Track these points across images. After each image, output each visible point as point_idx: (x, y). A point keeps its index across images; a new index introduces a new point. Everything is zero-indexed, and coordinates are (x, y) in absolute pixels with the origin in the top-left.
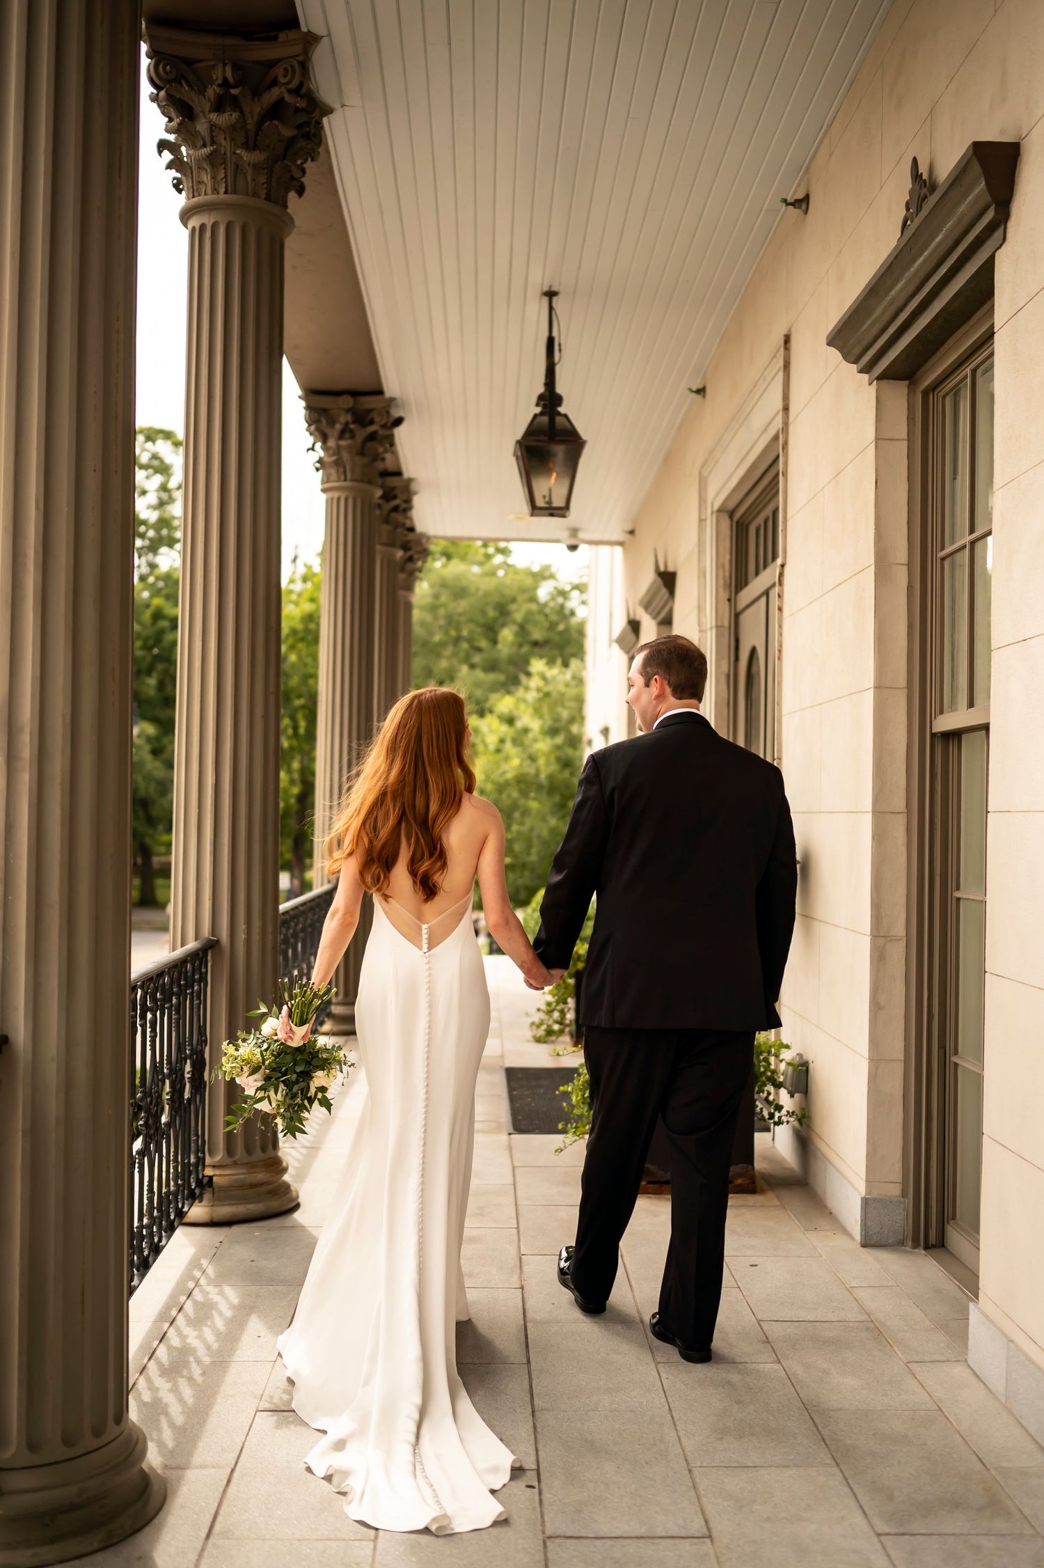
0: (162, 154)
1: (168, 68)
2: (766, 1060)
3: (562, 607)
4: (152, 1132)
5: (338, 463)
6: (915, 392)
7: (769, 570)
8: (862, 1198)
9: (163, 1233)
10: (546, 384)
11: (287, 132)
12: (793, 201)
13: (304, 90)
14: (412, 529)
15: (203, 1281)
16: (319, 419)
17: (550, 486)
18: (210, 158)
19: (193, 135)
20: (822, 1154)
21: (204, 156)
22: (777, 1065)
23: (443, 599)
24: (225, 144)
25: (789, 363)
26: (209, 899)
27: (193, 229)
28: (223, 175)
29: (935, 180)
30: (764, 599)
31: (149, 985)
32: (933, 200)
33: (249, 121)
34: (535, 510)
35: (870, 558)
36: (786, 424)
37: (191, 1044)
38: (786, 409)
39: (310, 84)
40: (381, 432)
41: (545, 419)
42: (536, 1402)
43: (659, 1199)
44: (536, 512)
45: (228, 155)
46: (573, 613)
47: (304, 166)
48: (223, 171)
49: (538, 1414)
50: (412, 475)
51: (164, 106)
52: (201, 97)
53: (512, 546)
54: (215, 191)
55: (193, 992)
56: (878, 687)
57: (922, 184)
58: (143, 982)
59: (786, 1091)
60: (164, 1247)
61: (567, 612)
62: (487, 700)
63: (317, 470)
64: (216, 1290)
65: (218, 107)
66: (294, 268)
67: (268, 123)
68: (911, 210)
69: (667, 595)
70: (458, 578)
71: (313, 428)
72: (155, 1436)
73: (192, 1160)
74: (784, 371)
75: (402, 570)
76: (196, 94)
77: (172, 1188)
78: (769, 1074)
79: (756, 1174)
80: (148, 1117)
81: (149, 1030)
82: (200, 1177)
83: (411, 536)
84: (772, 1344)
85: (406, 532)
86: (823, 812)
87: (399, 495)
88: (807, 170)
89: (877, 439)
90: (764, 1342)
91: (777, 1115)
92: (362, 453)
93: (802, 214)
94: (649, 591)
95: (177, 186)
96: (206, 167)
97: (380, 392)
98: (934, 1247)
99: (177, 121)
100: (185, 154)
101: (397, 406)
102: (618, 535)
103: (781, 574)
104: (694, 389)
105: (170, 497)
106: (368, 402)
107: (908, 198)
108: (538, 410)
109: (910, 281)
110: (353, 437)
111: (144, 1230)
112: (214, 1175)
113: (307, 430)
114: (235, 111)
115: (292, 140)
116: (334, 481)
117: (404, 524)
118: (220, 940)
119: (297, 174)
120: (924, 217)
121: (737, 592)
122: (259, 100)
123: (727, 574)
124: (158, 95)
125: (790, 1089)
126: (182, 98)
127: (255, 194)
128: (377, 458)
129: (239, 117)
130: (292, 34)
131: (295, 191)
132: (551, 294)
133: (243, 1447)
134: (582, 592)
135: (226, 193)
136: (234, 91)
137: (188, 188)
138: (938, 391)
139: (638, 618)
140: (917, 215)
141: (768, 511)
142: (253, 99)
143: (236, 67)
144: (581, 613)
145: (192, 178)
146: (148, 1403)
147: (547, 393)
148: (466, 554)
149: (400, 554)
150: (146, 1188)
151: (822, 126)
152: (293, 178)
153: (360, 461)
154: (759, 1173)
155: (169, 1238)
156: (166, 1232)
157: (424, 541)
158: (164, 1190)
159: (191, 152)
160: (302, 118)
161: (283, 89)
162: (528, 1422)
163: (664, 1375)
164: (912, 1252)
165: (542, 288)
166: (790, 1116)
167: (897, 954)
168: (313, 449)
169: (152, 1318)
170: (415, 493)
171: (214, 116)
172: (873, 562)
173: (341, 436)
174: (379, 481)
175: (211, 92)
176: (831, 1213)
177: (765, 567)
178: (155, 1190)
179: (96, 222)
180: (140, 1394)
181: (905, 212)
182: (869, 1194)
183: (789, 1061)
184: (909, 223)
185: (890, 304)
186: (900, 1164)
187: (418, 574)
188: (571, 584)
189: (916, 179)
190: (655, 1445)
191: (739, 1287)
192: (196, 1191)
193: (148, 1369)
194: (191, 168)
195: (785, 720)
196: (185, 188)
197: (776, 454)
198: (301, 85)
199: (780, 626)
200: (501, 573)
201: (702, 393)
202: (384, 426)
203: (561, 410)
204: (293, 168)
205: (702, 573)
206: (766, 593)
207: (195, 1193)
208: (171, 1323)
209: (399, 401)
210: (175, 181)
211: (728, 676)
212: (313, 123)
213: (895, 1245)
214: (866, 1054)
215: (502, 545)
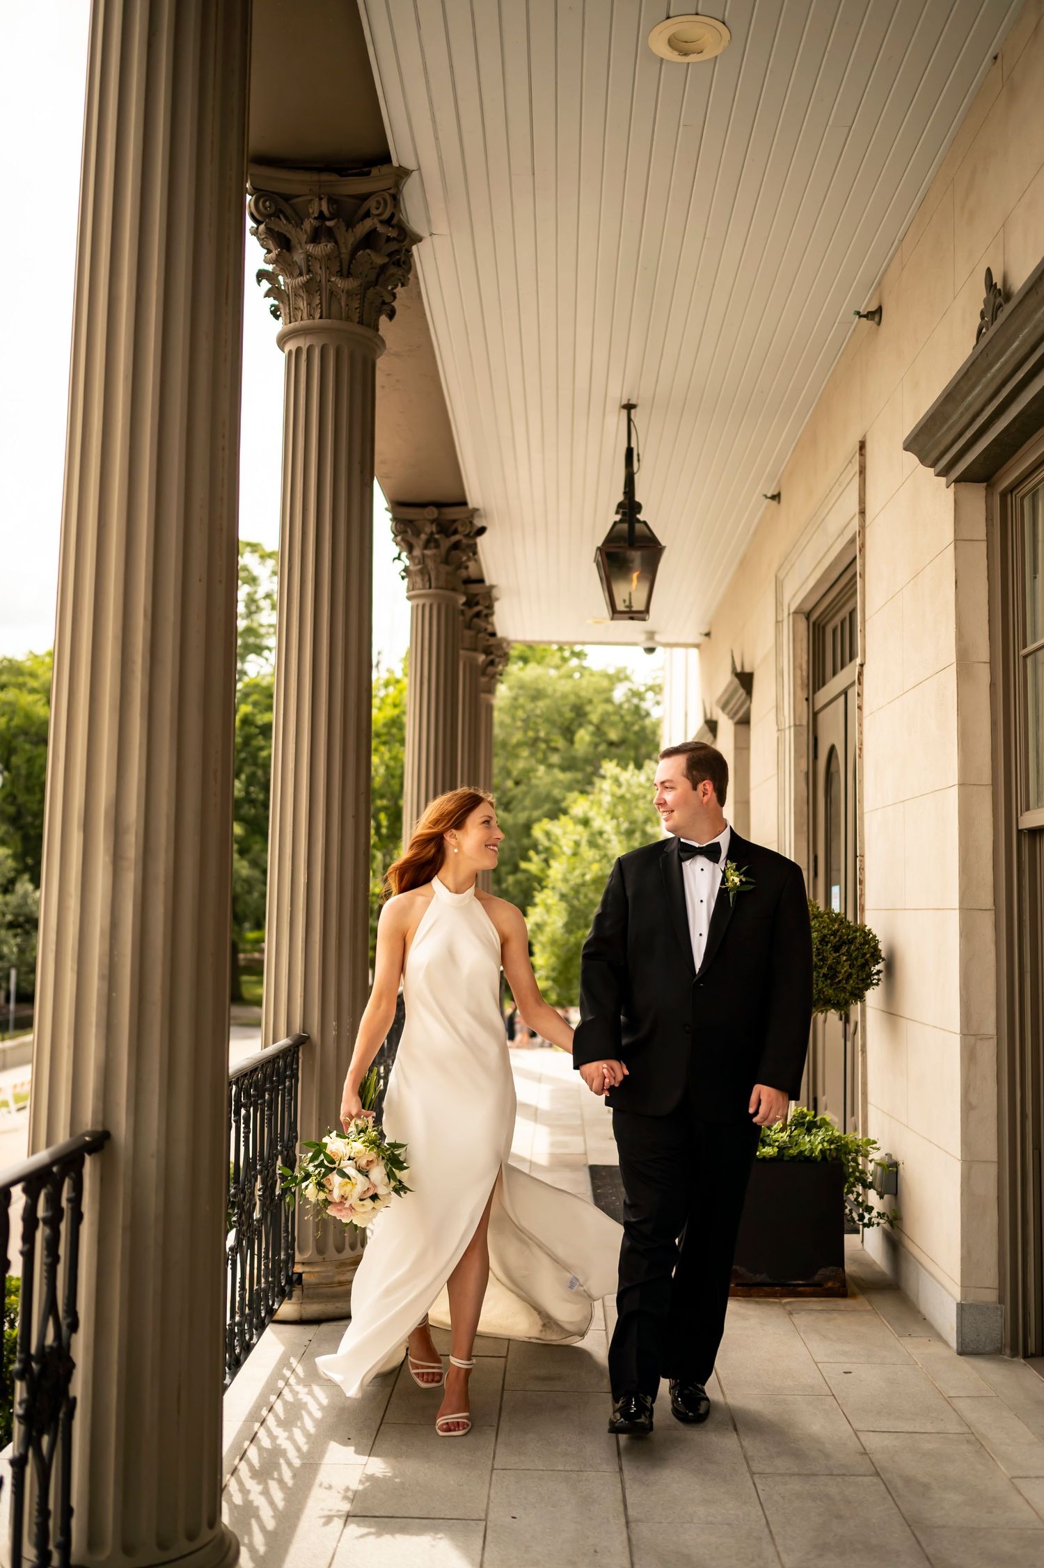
0: (261, 283)
1: (268, 203)
2: (855, 1160)
3: (637, 708)
4: (245, 1228)
5: (423, 572)
6: (992, 494)
7: (846, 670)
8: (957, 1304)
9: (254, 1330)
10: (625, 493)
11: (380, 260)
12: (865, 313)
13: (395, 221)
14: (493, 634)
15: (292, 1381)
16: (405, 529)
17: (631, 590)
18: (306, 286)
19: (290, 265)
20: (914, 1257)
21: (300, 284)
22: (865, 1165)
23: (521, 700)
24: (321, 273)
25: (865, 468)
26: (301, 996)
27: (290, 352)
28: (318, 302)
29: (1010, 289)
30: (842, 698)
31: (243, 1082)
32: (1008, 308)
33: (343, 250)
34: (615, 613)
35: (951, 656)
36: (863, 527)
37: (282, 1140)
38: (862, 512)
39: (401, 215)
40: (465, 541)
41: (625, 526)
42: (630, 1512)
43: (748, 1302)
44: (616, 615)
45: (323, 281)
46: (648, 714)
47: (395, 291)
48: (319, 297)
49: (633, 1525)
50: (494, 582)
51: (263, 239)
52: (298, 229)
53: (587, 649)
54: (311, 316)
55: (285, 1087)
56: (962, 785)
57: (997, 294)
58: (238, 1079)
59: (875, 1192)
60: (254, 1345)
61: (643, 713)
62: (564, 799)
63: (403, 578)
64: (306, 1390)
65: (315, 238)
66: (383, 387)
67: (361, 252)
68: (986, 319)
69: (744, 695)
70: (537, 679)
71: (399, 538)
72: (246, 1540)
73: (282, 1257)
74: (860, 476)
75: (484, 674)
76: (294, 227)
77: (263, 1286)
78: (857, 1174)
79: (847, 1277)
80: (241, 1213)
81: (242, 1126)
82: (290, 1274)
83: (492, 641)
84: (871, 1456)
85: (488, 637)
86: (908, 909)
87: (481, 602)
88: (879, 284)
89: (956, 540)
90: (861, 1454)
91: (867, 1216)
92: (446, 561)
93: (875, 325)
94: (726, 691)
95: (275, 313)
96: (302, 294)
97: (464, 503)
98: (1033, 1356)
99: (275, 252)
100: (282, 283)
101: (480, 516)
102: (695, 638)
103: (860, 674)
104: (769, 495)
105: (258, 607)
106: (452, 513)
107: (983, 307)
108: (618, 517)
109: (986, 386)
110: (437, 546)
111: (236, 1328)
112: (303, 1272)
113: (394, 540)
114: (330, 242)
115: (383, 268)
116: (419, 589)
117: (486, 630)
118: (311, 1037)
119: (388, 299)
120: (1000, 325)
121: (814, 693)
122: (353, 231)
123: (805, 673)
124: (257, 228)
125: (880, 1190)
126: (280, 231)
127: (348, 319)
128: (461, 566)
129: (334, 247)
130: (384, 169)
131: (386, 316)
132: (629, 407)
133: (334, 1554)
134: (656, 693)
135: (321, 318)
136: (329, 224)
137: (285, 314)
138: (1016, 492)
139: (714, 718)
140: (992, 324)
141: (844, 613)
142: (347, 231)
143: (332, 200)
144: (656, 713)
145: (289, 305)
146: (239, 1506)
147: (627, 502)
148: (543, 658)
149: (482, 658)
150: (238, 1285)
151: (894, 242)
152: (384, 303)
153: (445, 569)
154: (850, 1276)
155: (259, 1336)
156: (256, 1330)
157: (505, 645)
158: (255, 1287)
159: (288, 281)
160: (393, 246)
161: (376, 220)
162: (622, 1533)
163: (760, 1487)
164: (1011, 1361)
165: (621, 402)
166: (881, 1218)
167: (988, 1052)
168: (399, 558)
169: (243, 1418)
170: (497, 599)
171: (310, 247)
172: (955, 660)
173: (426, 547)
174: (462, 587)
175: (308, 224)
176: (925, 1319)
177: (842, 667)
178: (247, 1287)
179: (204, 345)
180: (231, 1496)
181: (980, 320)
182: (963, 1300)
183: (878, 1161)
184: (984, 330)
185: (967, 409)
186: (996, 1270)
187: (498, 677)
188: (645, 685)
189: (990, 289)
190: (753, 1561)
191: (833, 1395)
192: (286, 1288)
193: (239, 1470)
194: (288, 296)
195: (866, 817)
196: (283, 315)
197: (853, 556)
198: (393, 215)
199: (860, 725)
200: (577, 675)
201: (777, 499)
202: (468, 536)
203: (640, 517)
204: (385, 293)
205: (779, 673)
206: (845, 692)
207: (285, 1291)
208: (262, 1424)
209: (482, 512)
210: (273, 308)
211: (808, 773)
212: (404, 252)
213: (993, 1353)
214: (959, 1156)
215: (577, 648)
